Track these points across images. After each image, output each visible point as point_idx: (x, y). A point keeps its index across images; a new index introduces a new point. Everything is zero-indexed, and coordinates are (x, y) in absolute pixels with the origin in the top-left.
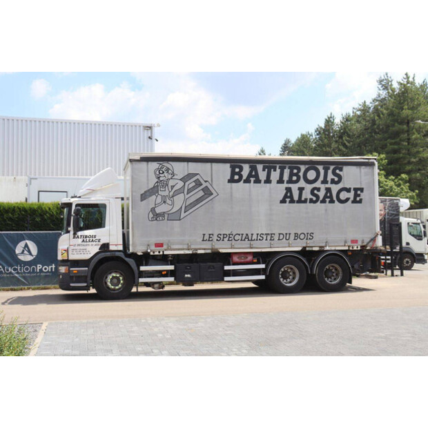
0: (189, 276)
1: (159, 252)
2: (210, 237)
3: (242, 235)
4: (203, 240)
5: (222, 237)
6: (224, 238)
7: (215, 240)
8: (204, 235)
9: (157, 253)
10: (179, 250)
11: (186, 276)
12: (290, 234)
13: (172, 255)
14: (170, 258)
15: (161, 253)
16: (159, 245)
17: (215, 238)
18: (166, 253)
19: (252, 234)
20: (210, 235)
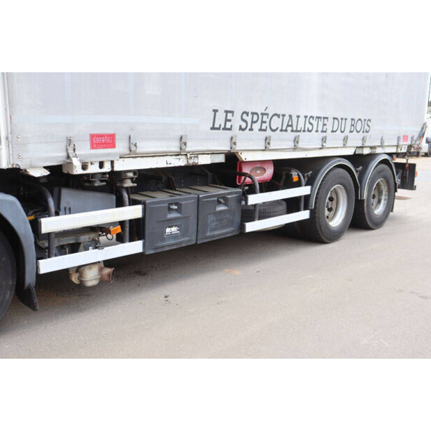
0: (174, 230)
1: (101, 165)
2: (227, 120)
3: (284, 116)
4: (213, 128)
5: (249, 119)
6: (253, 122)
7: (236, 128)
8: (215, 111)
9: (93, 169)
10: (154, 155)
11: (168, 230)
12: (346, 119)
13: (134, 172)
14: (129, 184)
15: (107, 168)
16: (103, 141)
17: (236, 122)
18: (119, 167)
19: (298, 117)
20: (227, 112)
